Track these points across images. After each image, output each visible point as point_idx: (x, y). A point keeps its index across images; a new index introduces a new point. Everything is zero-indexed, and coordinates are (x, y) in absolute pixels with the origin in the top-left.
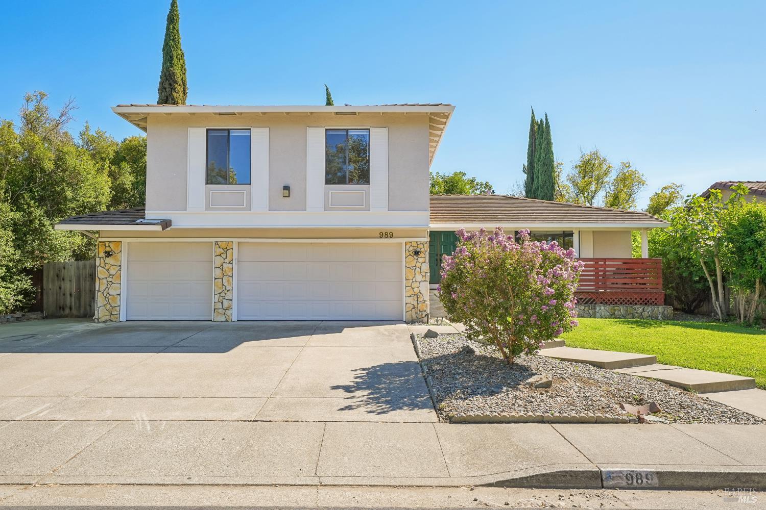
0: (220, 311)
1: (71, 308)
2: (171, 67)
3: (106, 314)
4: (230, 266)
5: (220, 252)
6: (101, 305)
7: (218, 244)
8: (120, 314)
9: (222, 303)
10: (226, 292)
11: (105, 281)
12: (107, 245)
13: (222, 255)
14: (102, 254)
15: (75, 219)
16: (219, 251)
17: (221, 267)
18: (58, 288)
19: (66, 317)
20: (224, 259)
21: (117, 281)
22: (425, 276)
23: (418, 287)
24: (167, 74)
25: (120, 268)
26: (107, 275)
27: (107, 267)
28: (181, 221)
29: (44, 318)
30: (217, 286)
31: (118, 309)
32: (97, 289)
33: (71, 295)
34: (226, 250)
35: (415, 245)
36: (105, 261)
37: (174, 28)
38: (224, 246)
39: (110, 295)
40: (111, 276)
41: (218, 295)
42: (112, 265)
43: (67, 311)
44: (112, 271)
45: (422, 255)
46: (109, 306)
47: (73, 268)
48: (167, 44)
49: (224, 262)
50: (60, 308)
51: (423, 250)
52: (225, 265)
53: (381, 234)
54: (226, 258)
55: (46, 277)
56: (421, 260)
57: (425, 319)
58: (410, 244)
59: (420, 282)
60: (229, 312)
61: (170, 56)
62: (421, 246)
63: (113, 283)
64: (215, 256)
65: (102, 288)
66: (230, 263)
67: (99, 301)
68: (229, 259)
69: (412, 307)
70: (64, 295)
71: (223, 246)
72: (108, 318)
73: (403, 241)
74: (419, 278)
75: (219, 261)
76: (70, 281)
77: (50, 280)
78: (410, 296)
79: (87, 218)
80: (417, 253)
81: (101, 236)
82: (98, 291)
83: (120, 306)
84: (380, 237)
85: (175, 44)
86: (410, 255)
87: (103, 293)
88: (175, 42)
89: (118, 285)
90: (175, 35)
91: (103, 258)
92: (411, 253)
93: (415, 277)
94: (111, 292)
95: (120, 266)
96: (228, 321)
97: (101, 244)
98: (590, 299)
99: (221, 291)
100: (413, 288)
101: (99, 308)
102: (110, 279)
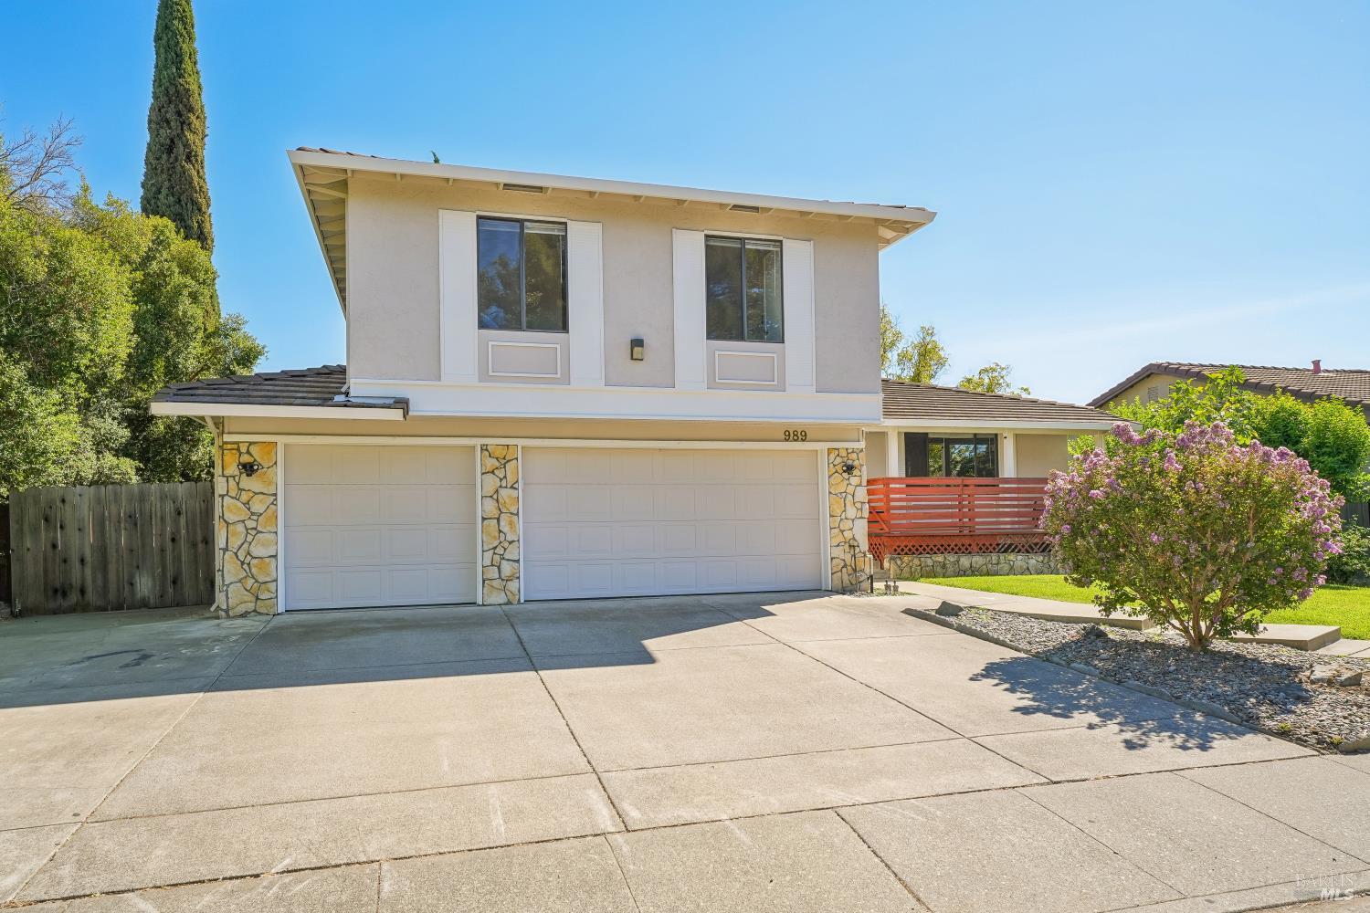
0: (494, 583)
1: (83, 591)
2: (181, 76)
3: (246, 598)
4: (514, 493)
5: (493, 465)
6: (233, 580)
7: (487, 450)
8: (277, 597)
9: (499, 568)
10: (506, 545)
11: (240, 528)
12: (243, 449)
13: (496, 471)
14: (233, 469)
15: (179, 392)
16: (491, 463)
17: (495, 496)
18: (50, 549)
19: (72, 610)
20: (501, 480)
21: (269, 528)
22: (861, 509)
23: (851, 529)
24: (172, 91)
25: (276, 499)
26: (244, 514)
27: (244, 497)
28: (426, 402)
29: (14, 616)
30: (489, 534)
31: (272, 587)
32: (222, 544)
33: (82, 561)
34: (504, 462)
35: (844, 454)
36: (238, 484)
38: (500, 452)
39: (253, 558)
40: (255, 518)
41: (492, 552)
42: (256, 494)
43: (74, 598)
44: (257, 506)
45: (856, 472)
46: (251, 581)
47: (86, 501)
48: (167, 27)
49: (501, 487)
50: (56, 591)
51: (856, 463)
52: (503, 492)
53: (787, 433)
54: (505, 477)
55: (17, 522)
56: (854, 481)
57: (866, 585)
58: (837, 452)
59: (853, 520)
60: (513, 586)
61: (176, 54)
62: (854, 456)
63: (259, 532)
64: (483, 474)
65: (235, 543)
66: (512, 487)
67: (229, 572)
68: (511, 479)
69: (842, 564)
70: (65, 561)
71: (497, 454)
72: (251, 606)
73: (825, 446)
74: (851, 512)
75: (491, 482)
76: (80, 530)
77: (26, 528)
78: (838, 545)
79: (202, 388)
80: (849, 469)
81: (226, 430)
82: (226, 550)
83: (276, 580)
84: (786, 440)
85: (185, 29)
86: (836, 472)
87: (236, 554)
88: (185, 24)
89: (273, 536)
90: (184, 11)
91: (234, 476)
92: (839, 468)
93: (845, 511)
94: (256, 551)
95: (275, 495)
96: (511, 603)
97: (229, 446)
99: (495, 544)
100: (842, 531)
101: (228, 586)
102: (251, 524)
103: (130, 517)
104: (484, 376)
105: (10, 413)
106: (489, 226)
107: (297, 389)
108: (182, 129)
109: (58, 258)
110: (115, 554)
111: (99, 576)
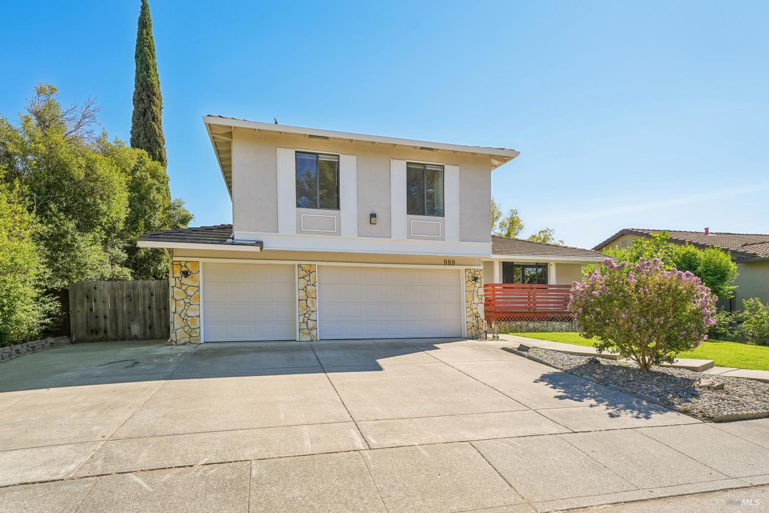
0: (305, 331)
1: (106, 332)
2: (149, 77)
3: (185, 336)
4: (314, 288)
6: (178, 327)
7: (301, 267)
8: (200, 335)
9: (307, 324)
10: (310, 313)
11: (182, 302)
12: (183, 264)
13: (305, 277)
14: (178, 274)
15: (151, 236)
16: (303, 273)
17: (305, 289)
18: (89, 311)
19: (101, 340)
20: (308, 281)
21: (196, 303)
22: (481, 299)
23: (476, 308)
24: (145, 84)
25: (199, 289)
26: (184, 296)
27: (184, 288)
28: (272, 243)
29: (72, 343)
30: (302, 308)
31: (198, 331)
32: (173, 310)
33: (105, 317)
34: (309, 273)
35: (473, 272)
36: (180, 281)
37: (148, 34)
38: (307, 268)
39: (189, 317)
40: (189, 298)
41: (303, 316)
42: (189, 286)
43: (101, 334)
44: (190, 292)
45: (478, 281)
46: (187, 328)
47: (107, 288)
48: (141, 51)
49: (308, 285)
50: (92, 331)
51: (479, 276)
53: (445, 261)
54: (310, 280)
55: (73, 298)
56: (478, 285)
57: (484, 335)
58: (469, 271)
59: (477, 304)
60: (314, 332)
61: (146, 65)
62: (478, 273)
63: (191, 304)
64: (299, 279)
65: (179, 310)
66: (313, 285)
67: (177, 323)
68: (312, 281)
69: (472, 325)
70: (97, 317)
71: (306, 269)
72: (187, 340)
73: (463, 268)
74: (476, 300)
75: (303, 283)
76: (104, 302)
77: (77, 301)
78: (470, 316)
79: (163, 235)
80: (475, 279)
81: (174, 255)
82: (175, 313)
83: (200, 328)
84: (445, 265)
85: (151, 52)
86: (469, 280)
87: (180, 315)
88: (150, 49)
89: (197, 307)
90: (150, 42)
91: (178, 278)
92: (470, 278)
93: (473, 299)
94: (189, 314)
95: (199, 287)
96: (313, 341)
97: (176, 263)
98: (553, 318)
99: (305, 312)
100: (472, 309)
101: (176, 330)
102: (187, 301)
103: (128, 296)
104: (299, 231)
105: (68, 245)
106: (301, 157)
107: (209, 236)
108: (150, 104)
109: (90, 168)
110: (121, 314)
111: (114, 324)
